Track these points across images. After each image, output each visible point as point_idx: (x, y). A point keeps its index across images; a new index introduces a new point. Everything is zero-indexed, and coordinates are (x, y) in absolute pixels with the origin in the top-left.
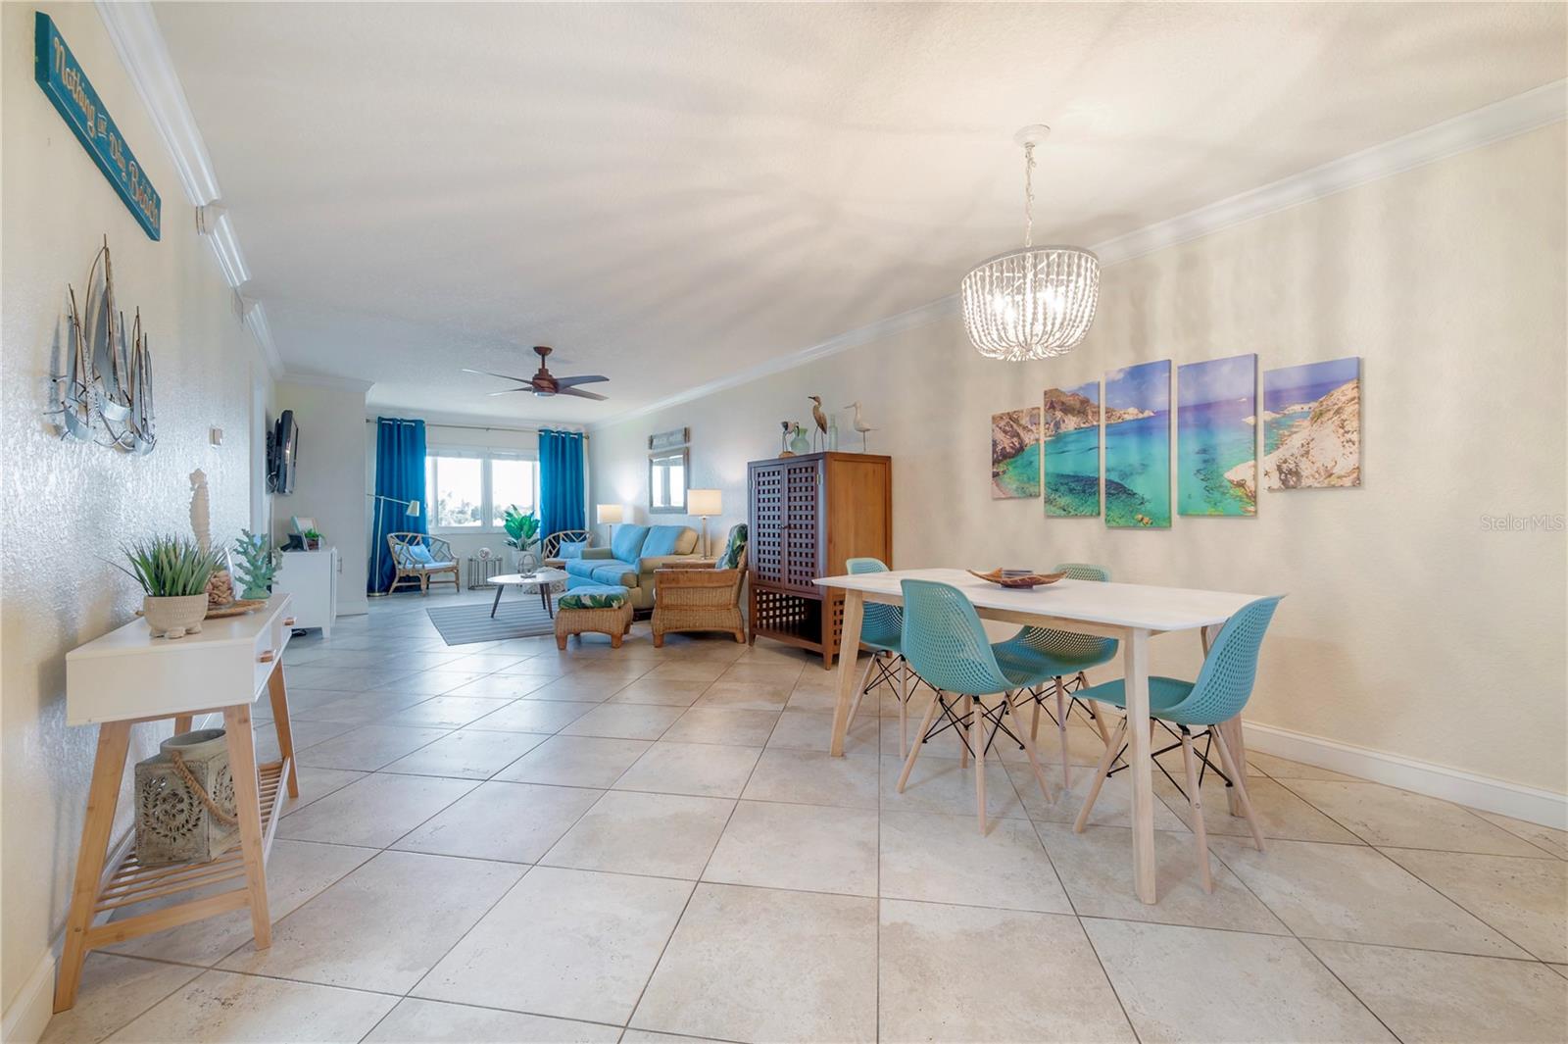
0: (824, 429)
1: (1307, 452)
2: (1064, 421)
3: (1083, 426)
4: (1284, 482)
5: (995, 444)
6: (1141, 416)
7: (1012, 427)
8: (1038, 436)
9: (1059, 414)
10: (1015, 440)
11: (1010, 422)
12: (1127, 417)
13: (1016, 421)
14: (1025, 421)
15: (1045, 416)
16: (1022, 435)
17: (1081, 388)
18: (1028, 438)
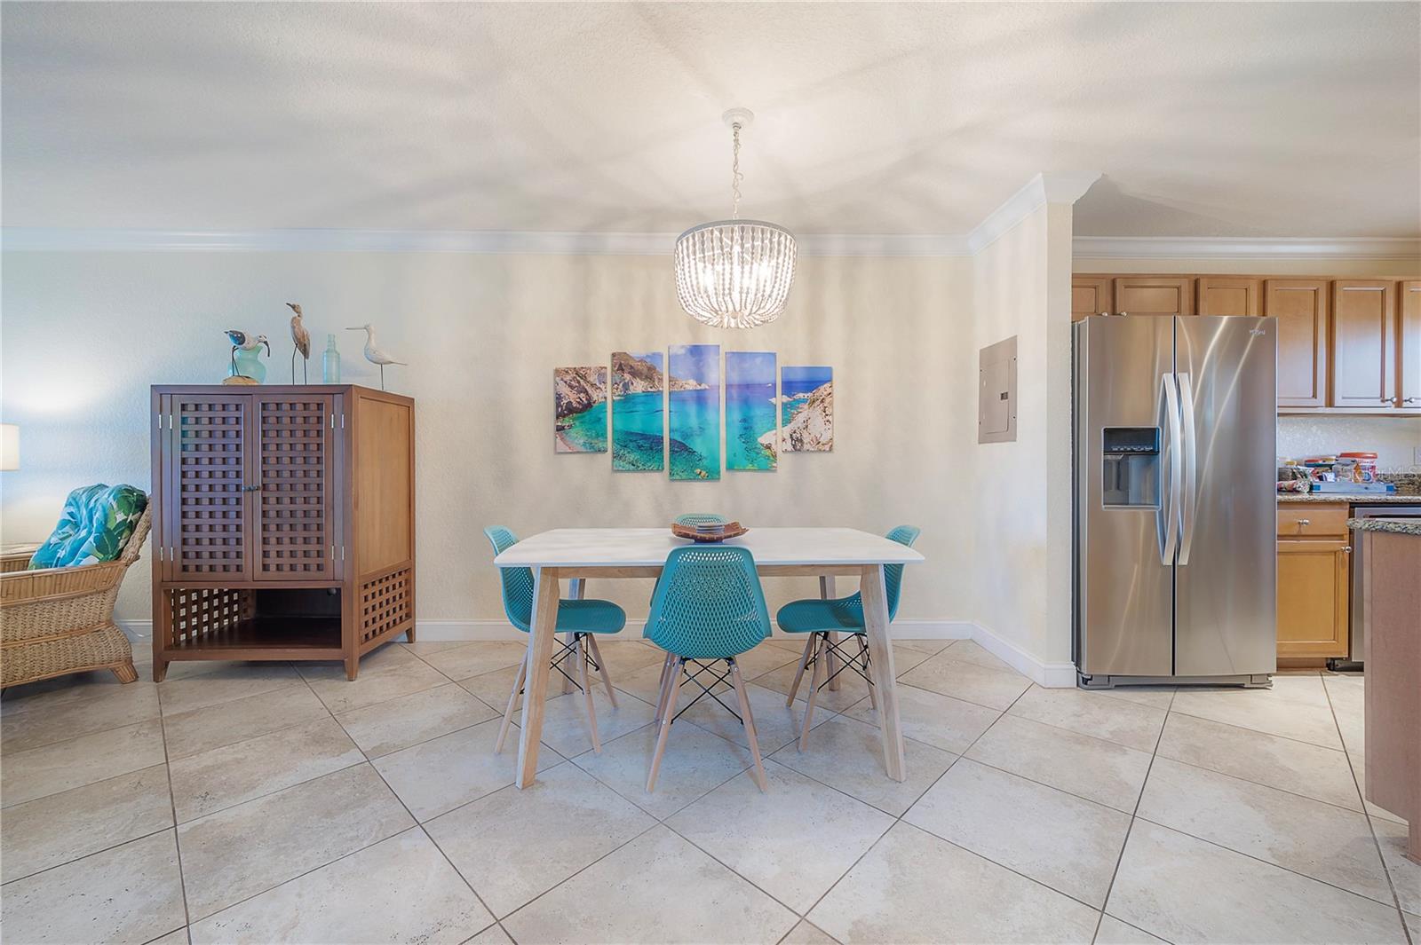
0: (305, 353)
1: (807, 427)
2: (632, 384)
3: (649, 389)
4: (794, 446)
5: (559, 398)
6: (699, 388)
7: (579, 382)
8: (606, 395)
9: (627, 377)
10: (582, 395)
11: (578, 379)
12: (689, 387)
13: (584, 377)
14: (593, 378)
15: (612, 376)
16: (590, 392)
17: (648, 356)
18: (596, 396)
